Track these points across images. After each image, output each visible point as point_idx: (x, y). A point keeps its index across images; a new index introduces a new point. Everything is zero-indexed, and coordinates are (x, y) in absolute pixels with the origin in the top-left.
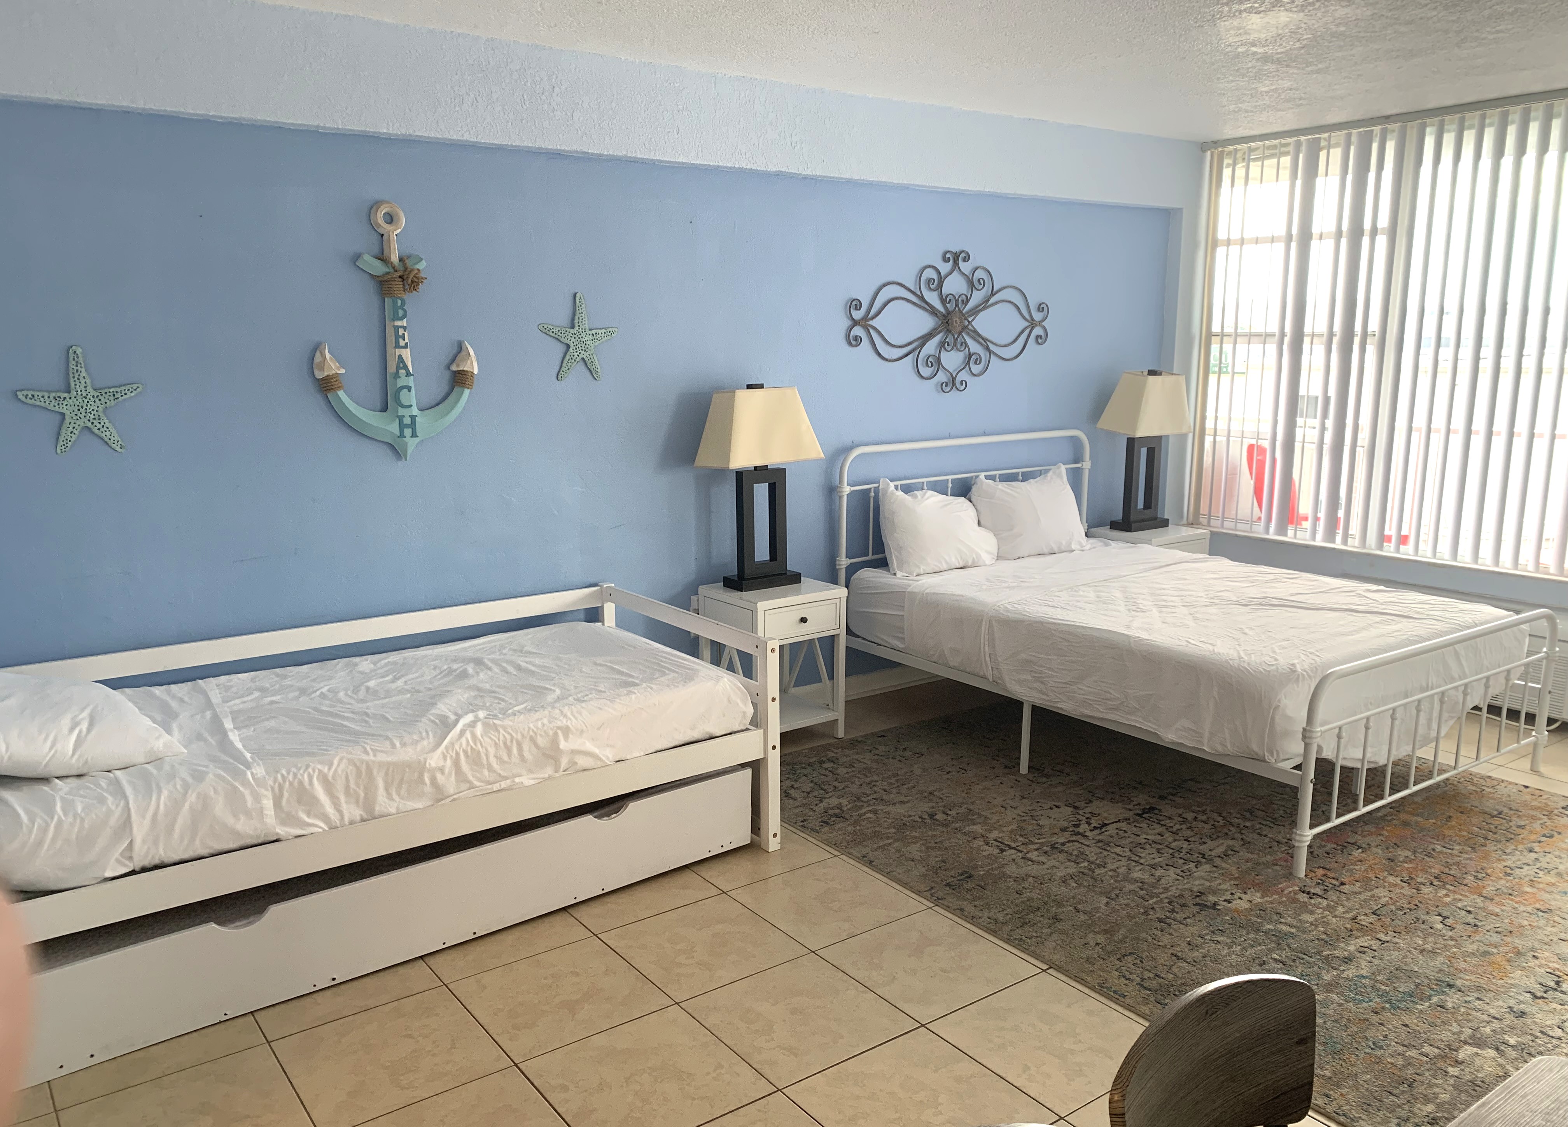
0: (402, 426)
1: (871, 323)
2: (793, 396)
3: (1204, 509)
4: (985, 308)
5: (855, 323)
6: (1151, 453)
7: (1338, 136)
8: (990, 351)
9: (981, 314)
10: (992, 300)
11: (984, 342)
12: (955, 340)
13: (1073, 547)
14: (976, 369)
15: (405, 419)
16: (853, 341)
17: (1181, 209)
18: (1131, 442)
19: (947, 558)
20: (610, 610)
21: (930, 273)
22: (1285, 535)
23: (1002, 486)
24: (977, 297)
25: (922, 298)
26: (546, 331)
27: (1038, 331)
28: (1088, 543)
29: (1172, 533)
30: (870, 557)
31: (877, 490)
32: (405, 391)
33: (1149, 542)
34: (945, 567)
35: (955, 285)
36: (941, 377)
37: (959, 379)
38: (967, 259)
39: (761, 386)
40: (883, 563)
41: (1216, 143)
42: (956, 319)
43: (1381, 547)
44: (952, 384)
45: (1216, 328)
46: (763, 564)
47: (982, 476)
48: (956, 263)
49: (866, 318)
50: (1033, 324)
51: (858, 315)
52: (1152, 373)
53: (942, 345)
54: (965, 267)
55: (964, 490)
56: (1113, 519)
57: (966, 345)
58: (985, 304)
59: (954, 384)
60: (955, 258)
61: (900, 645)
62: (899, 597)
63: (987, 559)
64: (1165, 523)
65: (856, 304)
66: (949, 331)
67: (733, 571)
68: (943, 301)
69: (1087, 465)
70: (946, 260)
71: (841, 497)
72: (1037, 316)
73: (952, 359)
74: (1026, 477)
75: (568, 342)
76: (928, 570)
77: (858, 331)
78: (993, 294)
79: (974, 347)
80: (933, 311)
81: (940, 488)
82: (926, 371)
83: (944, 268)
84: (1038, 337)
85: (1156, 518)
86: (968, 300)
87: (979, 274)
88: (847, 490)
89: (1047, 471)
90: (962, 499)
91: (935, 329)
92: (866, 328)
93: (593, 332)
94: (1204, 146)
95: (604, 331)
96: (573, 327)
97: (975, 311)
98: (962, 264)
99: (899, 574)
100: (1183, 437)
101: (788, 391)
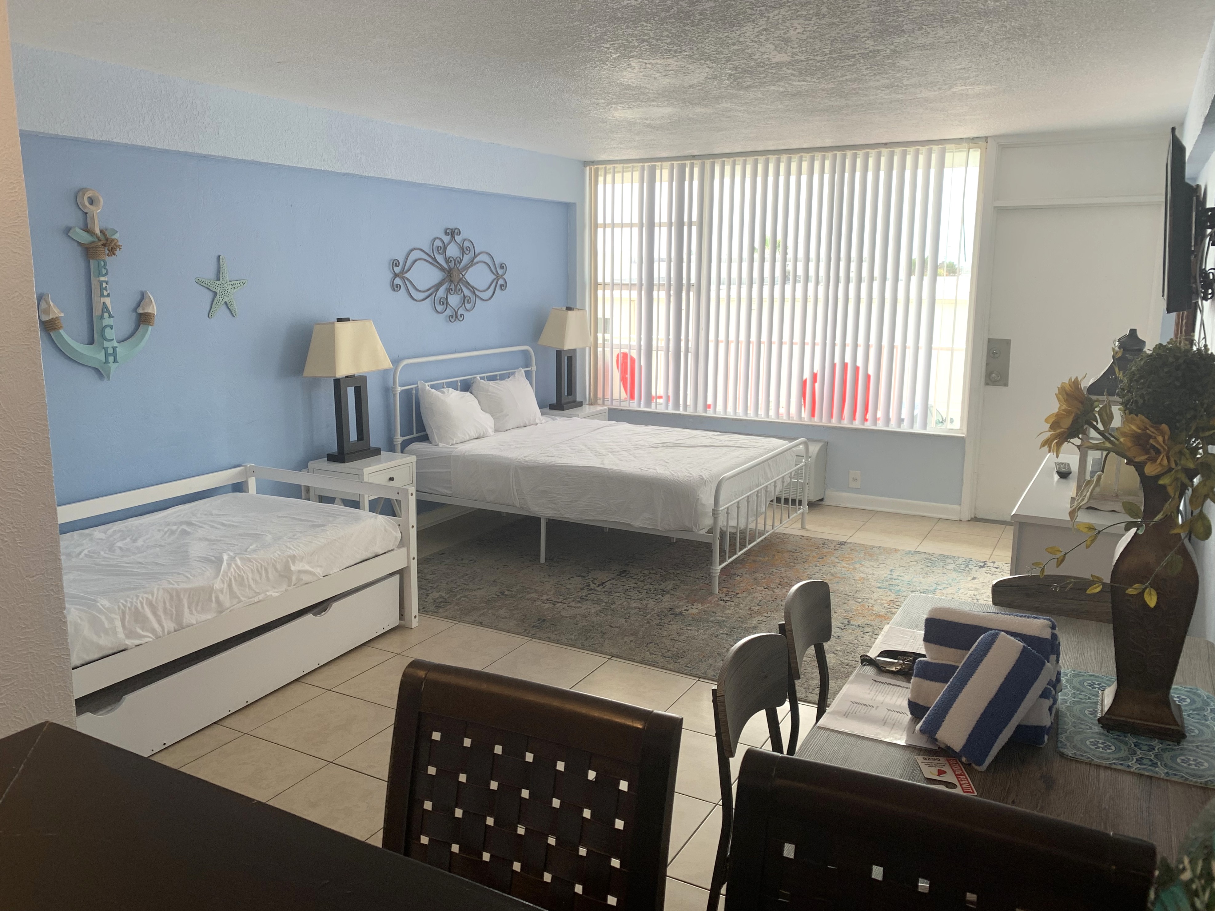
0: (107, 355)
1: (406, 275)
2: (370, 326)
3: (600, 395)
4: (472, 266)
5: (396, 275)
6: (571, 360)
7: (667, 164)
8: (476, 295)
9: (470, 269)
10: (476, 260)
11: (473, 290)
12: (456, 287)
13: (537, 421)
14: (468, 306)
15: (109, 349)
16: (395, 288)
17: (575, 204)
18: (559, 353)
19: (469, 432)
20: (252, 483)
21: (438, 243)
22: (650, 408)
23: (491, 383)
24: (466, 259)
25: (435, 260)
26: (200, 282)
27: (501, 282)
28: (544, 419)
29: (587, 409)
30: (415, 435)
31: (417, 389)
32: (108, 329)
33: (578, 416)
34: (468, 438)
35: (453, 251)
36: (449, 312)
37: (459, 313)
38: (459, 233)
39: (348, 320)
40: (425, 438)
41: (593, 163)
42: (455, 273)
43: (706, 412)
44: (455, 317)
45: (600, 280)
46: (354, 443)
47: (478, 376)
48: (453, 237)
49: (403, 272)
50: (498, 277)
51: (397, 270)
52: (569, 309)
53: (449, 291)
54: (458, 238)
55: (466, 387)
56: (552, 403)
57: (462, 291)
58: (472, 263)
59: (457, 317)
60: (452, 233)
61: (449, 492)
62: (446, 460)
63: (491, 431)
64: (580, 404)
65: (395, 263)
66: (451, 281)
67: (334, 449)
68: (447, 261)
69: (534, 368)
70: (447, 234)
71: (395, 395)
72: (500, 272)
73: (454, 300)
74: (502, 378)
75: (215, 290)
76: (459, 442)
77: (398, 281)
78: (475, 256)
79: (467, 292)
80: (442, 269)
81: (453, 386)
82: (440, 308)
83: (446, 239)
84: (501, 286)
85: (575, 401)
86: (461, 260)
87: (466, 244)
88: (399, 389)
89: (513, 373)
90: (468, 393)
91: (444, 280)
92: (404, 279)
93: (232, 283)
94: (586, 164)
95: (238, 282)
96: (218, 279)
97: (466, 268)
98: (456, 237)
99: (441, 445)
100: (583, 350)
101: (367, 323)
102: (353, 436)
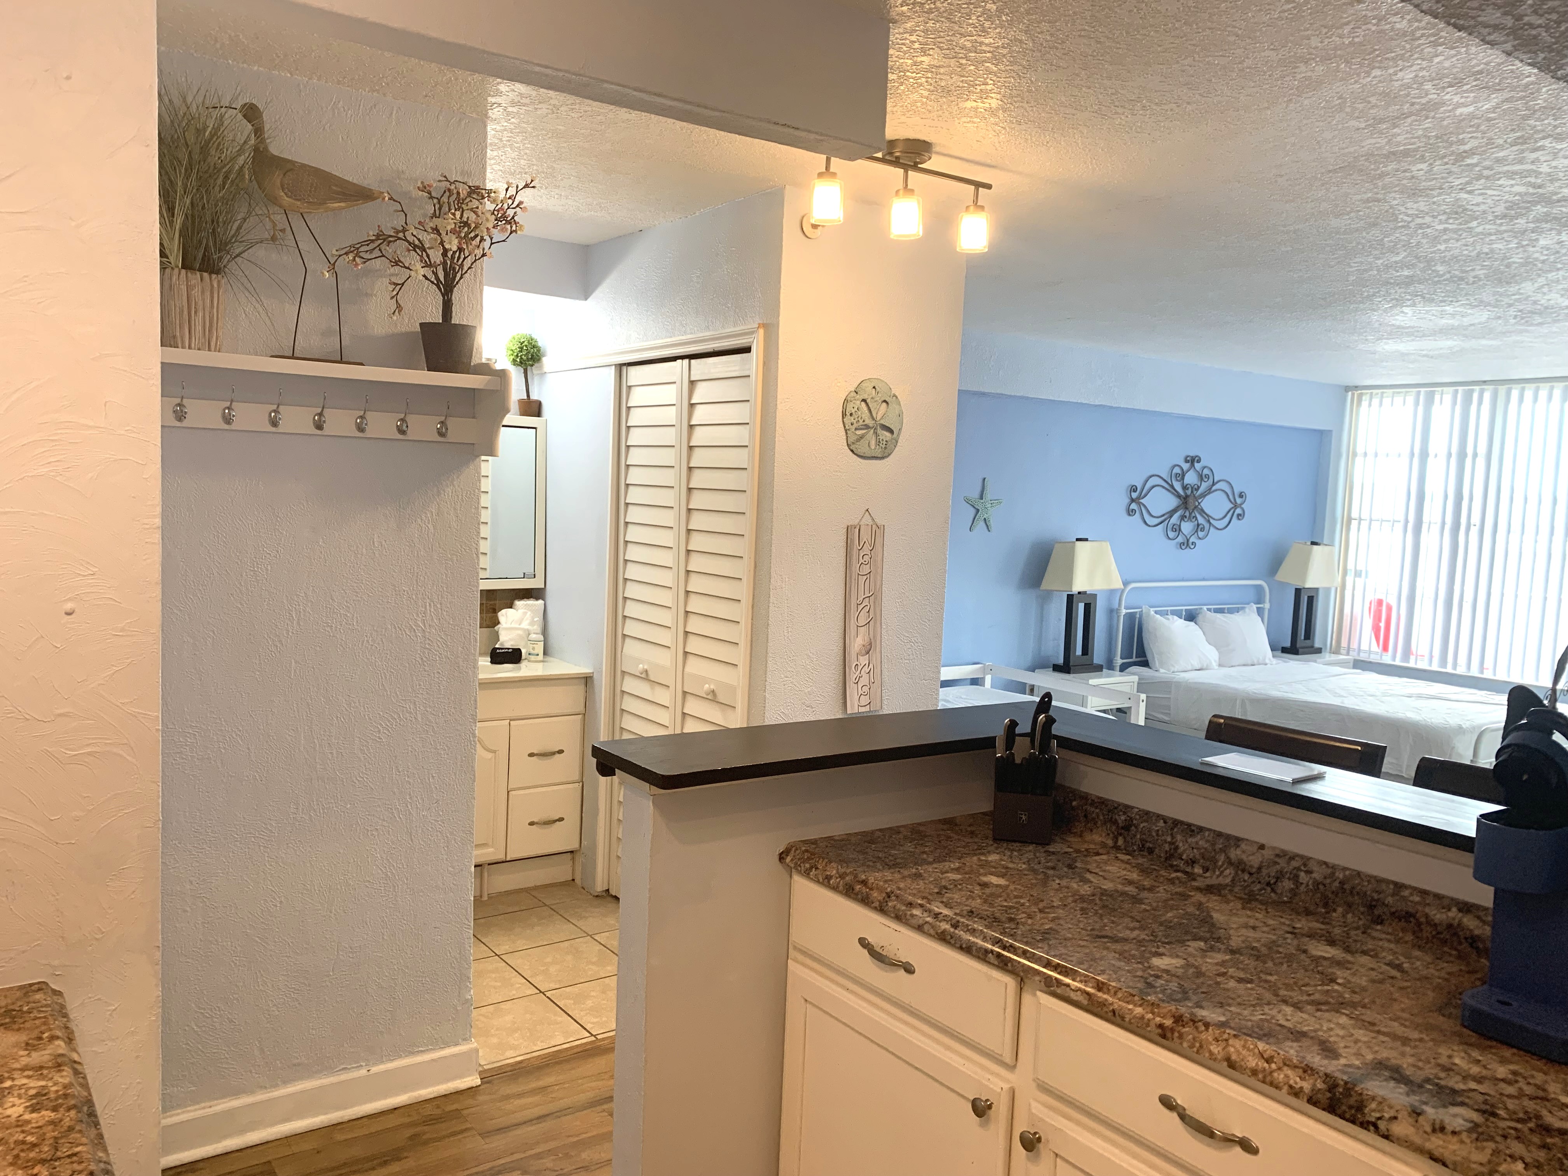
1: (1141, 501)
2: (1107, 546)
3: (1344, 644)
4: (1209, 493)
5: (1133, 500)
6: (1311, 600)
7: (1449, 390)
8: (1210, 523)
9: (1207, 497)
10: (1214, 488)
11: (1208, 518)
12: (1190, 514)
13: (1267, 661)
14: (1201, 534)
16: (1130, 512)
17: (1331, 431)
18: (1298, 592)
19: (1193, 662)
20: (988, 680)
21: (1177, 470)
22: (1408, 662)
23: (1219, 615)
24: (1204, 486)
25: (1172, 486)
26: (967, 501)
27: (1238, 511)
28: (1274, 661)
29: (1327, 657)
30: (1134, 659)
31: (1141, 613)
33: (1315, 662)
34: (1190, 668)
35: (1191, 478)
36: (1180, 539)
37: (1191, 540)
38: (1199, 461)
39: (1086, 540)
40: (1145, 664)
41: (1356, 388)
42: (1191, 500)
43: (1482, 672)
44: (1186, 544)
45: (1355, 514)
46: (1078, 657)
47: (1205, 608)
48: (1192, 465)
49: (1139, 498)
50: (1236, 506)
51: (1134, 495)
52: (1313, 543)
53: (1183, 518)
54: (1198, 466)
55: (1191, 617)
56: (1285, 645)
57: (1196, 519)
58: (1209, 491)
59: (1188, 544)
60: (1192, 460)
61: (1166, 718)
62: (1166, 685)
63: (1215, 665)
64: (1319, 651)
65: (1134, 489)
66: (1186, 508)
67: (1061, 661)
68: (1185, 488)
69: (1267, 606)
70: (1186, 461)
71: (1119, 617)
72: (1239, 501)
73: (1187, 527)
74: (1231, 611)
75: (978, 508)
76: (1180, 669)
77: (1134, 506)
78: (1214, 484)
79: (1201, 520)
80: (1179, 496)
81: (1178, 614)
82: (1171, 534)
83: (1186, 466)
84: (1239, 515)
85: (1312, 647)
86: (1199, 487)
87: (1206, 471)
88: (1124, 611)
89: (1243, 608)
90: (1192, 623)
91: (1178, 507)
92: (1139, 504)
93: (991, 503)
94: (1347, 389)
95: (997, 502)
96: (982, 498)
97: (1204, 495)
98: (1196, 465)
99: (1162, 671)
100: (1328, 590)
101: (1104, 543)
102: (1079, 652)
